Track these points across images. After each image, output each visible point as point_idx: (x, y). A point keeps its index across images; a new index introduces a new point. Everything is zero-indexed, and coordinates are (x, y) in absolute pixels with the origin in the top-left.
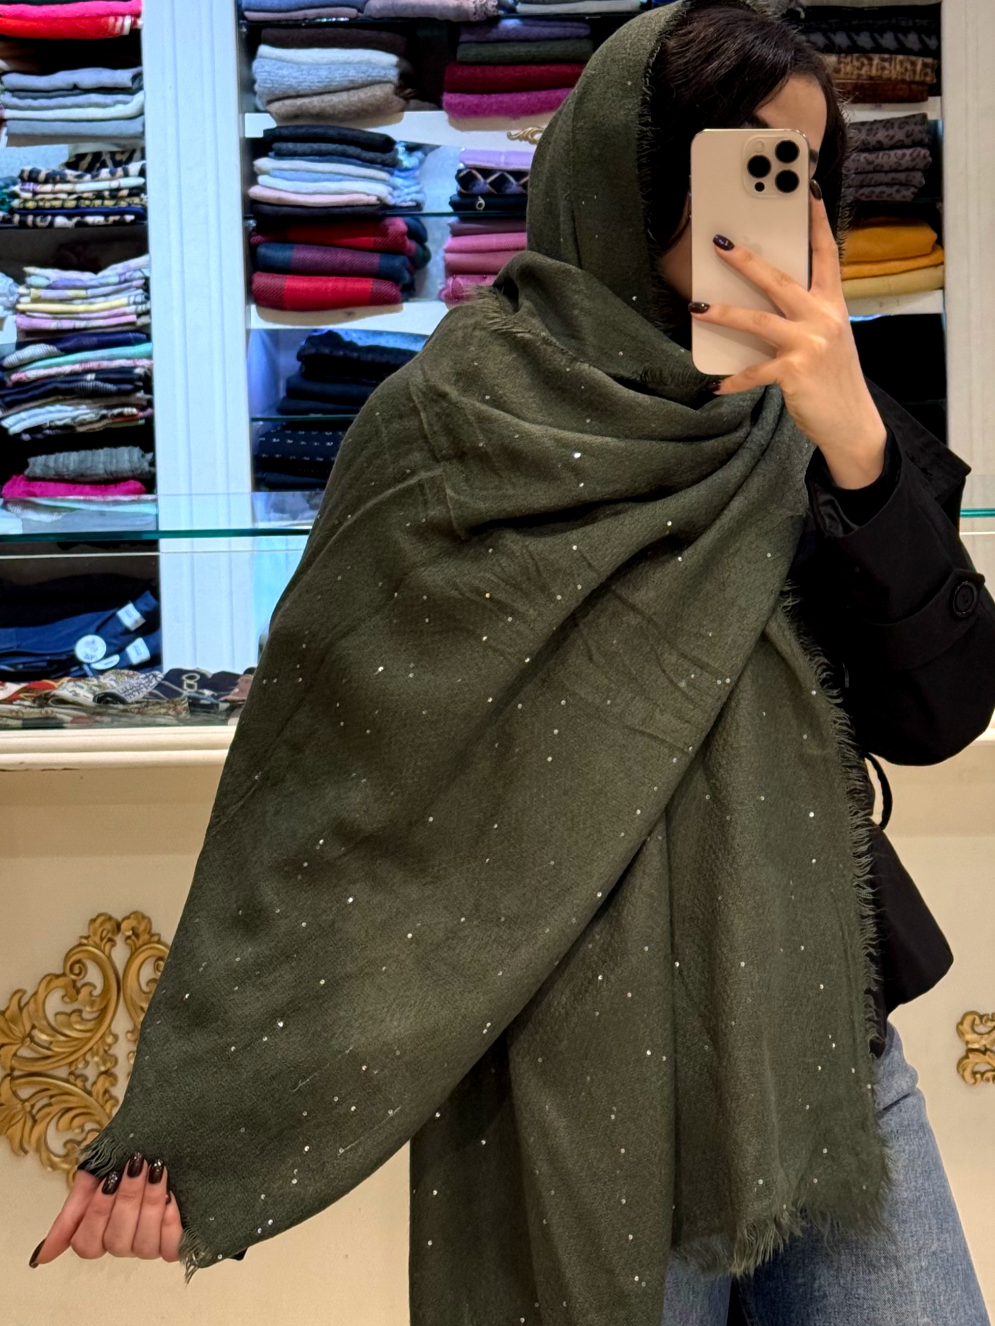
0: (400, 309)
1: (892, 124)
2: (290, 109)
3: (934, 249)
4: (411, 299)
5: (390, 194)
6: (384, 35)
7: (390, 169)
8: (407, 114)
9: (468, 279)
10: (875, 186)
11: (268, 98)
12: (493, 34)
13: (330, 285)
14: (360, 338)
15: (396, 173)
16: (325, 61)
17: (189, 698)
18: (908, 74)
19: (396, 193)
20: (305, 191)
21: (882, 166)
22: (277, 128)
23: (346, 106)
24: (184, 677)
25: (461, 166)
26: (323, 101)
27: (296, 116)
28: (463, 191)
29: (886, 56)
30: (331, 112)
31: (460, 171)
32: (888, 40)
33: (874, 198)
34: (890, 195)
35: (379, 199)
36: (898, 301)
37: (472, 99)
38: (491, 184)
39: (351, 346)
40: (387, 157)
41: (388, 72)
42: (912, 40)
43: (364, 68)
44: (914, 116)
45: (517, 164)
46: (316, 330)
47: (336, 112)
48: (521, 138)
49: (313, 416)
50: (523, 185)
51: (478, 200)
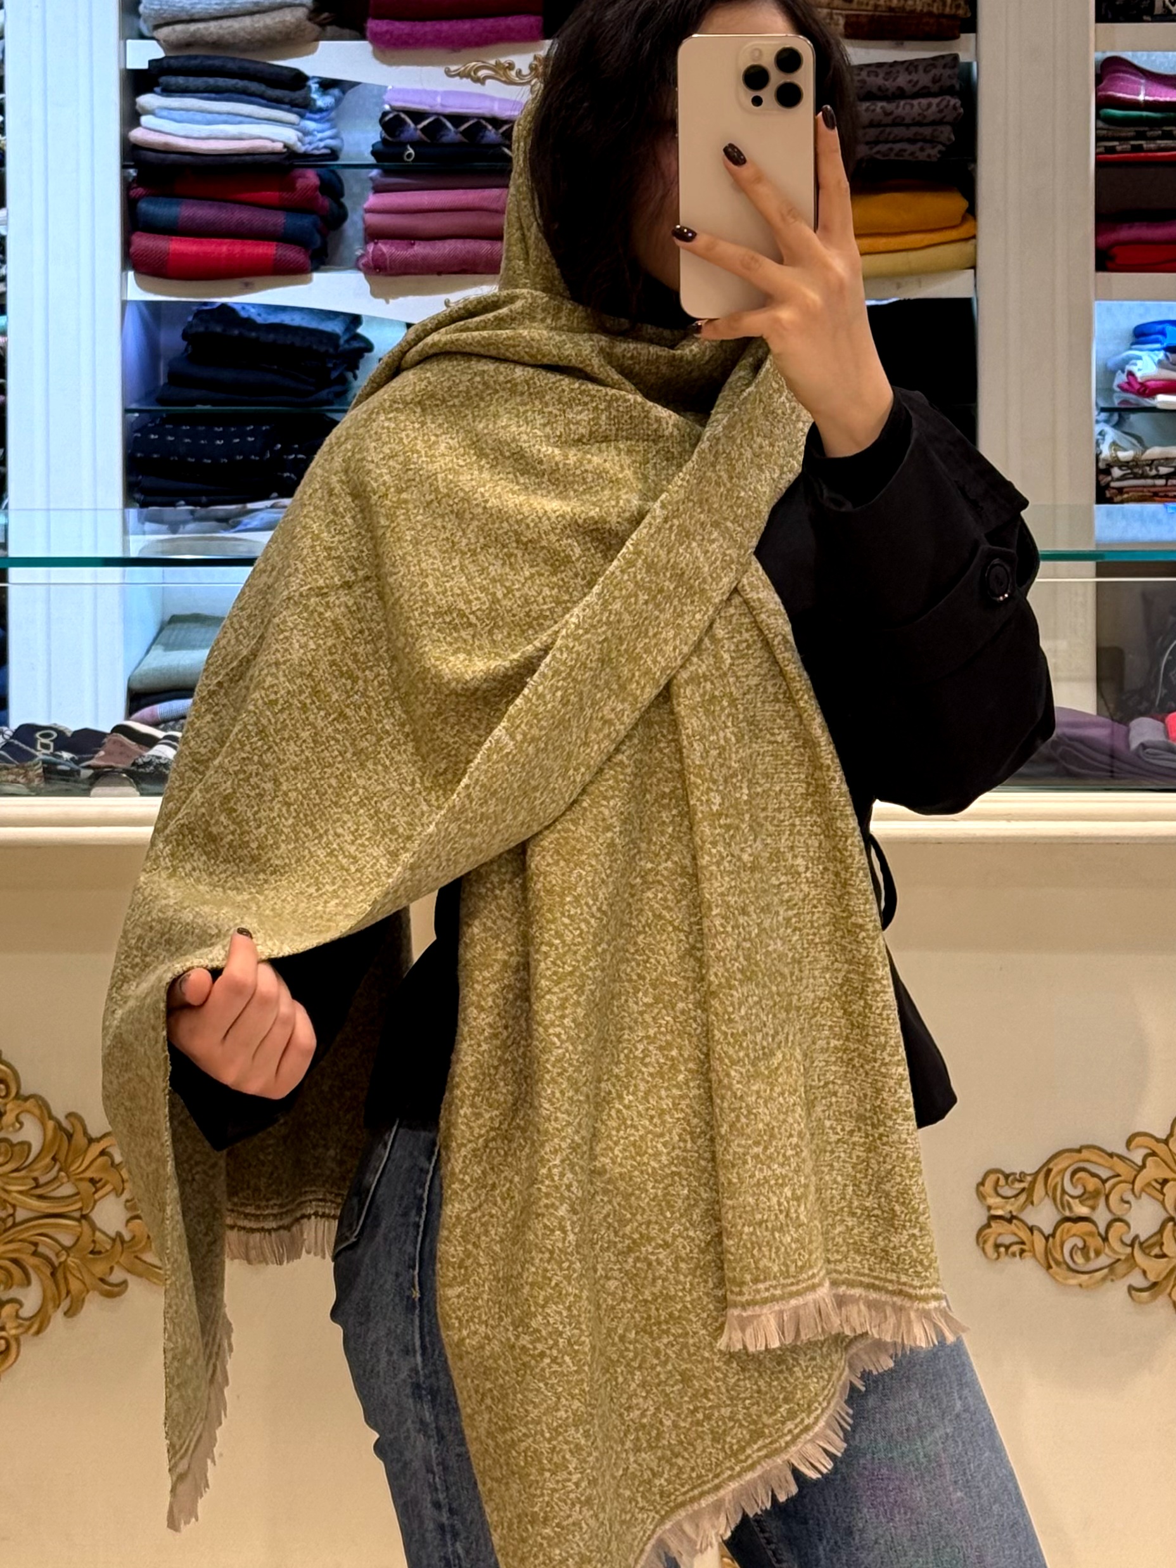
0: (310, 280)
1: (916, 67)
2: (181, 36)
3: (964, 219)
4: (324, 267)
5: (300, 140)
7: (302, 110)
8: (322, 44)
9: (392, 245)
10: (894, 142)
11: (155, 23)
13: (224, 249)
14: (258, 314)
15: (308, 115)
18: (935, 5)
19: (307, 139)
20: (196, 134)
21: (904, 119)
22: (165, 58)
23: (250, 34)
25: (387, 107)
26: (221, 27)
27: (188, 45)
28: (388, 138)
30: (231, 41)
31: (385, 114)
33: (892, 157)
34: (912, 154)
35: (285, 146)
36: (920, 282)
37: (402, 27)
38: (423, 130)
39: (249, 323)
40: (297, 95)
44: (942, 57)
45: (455, 107)
46: (205, 304)
47: (237, 41)
48: (461, 75)
49: (199, 407)
50: (463, 133)
51: (407, 149)
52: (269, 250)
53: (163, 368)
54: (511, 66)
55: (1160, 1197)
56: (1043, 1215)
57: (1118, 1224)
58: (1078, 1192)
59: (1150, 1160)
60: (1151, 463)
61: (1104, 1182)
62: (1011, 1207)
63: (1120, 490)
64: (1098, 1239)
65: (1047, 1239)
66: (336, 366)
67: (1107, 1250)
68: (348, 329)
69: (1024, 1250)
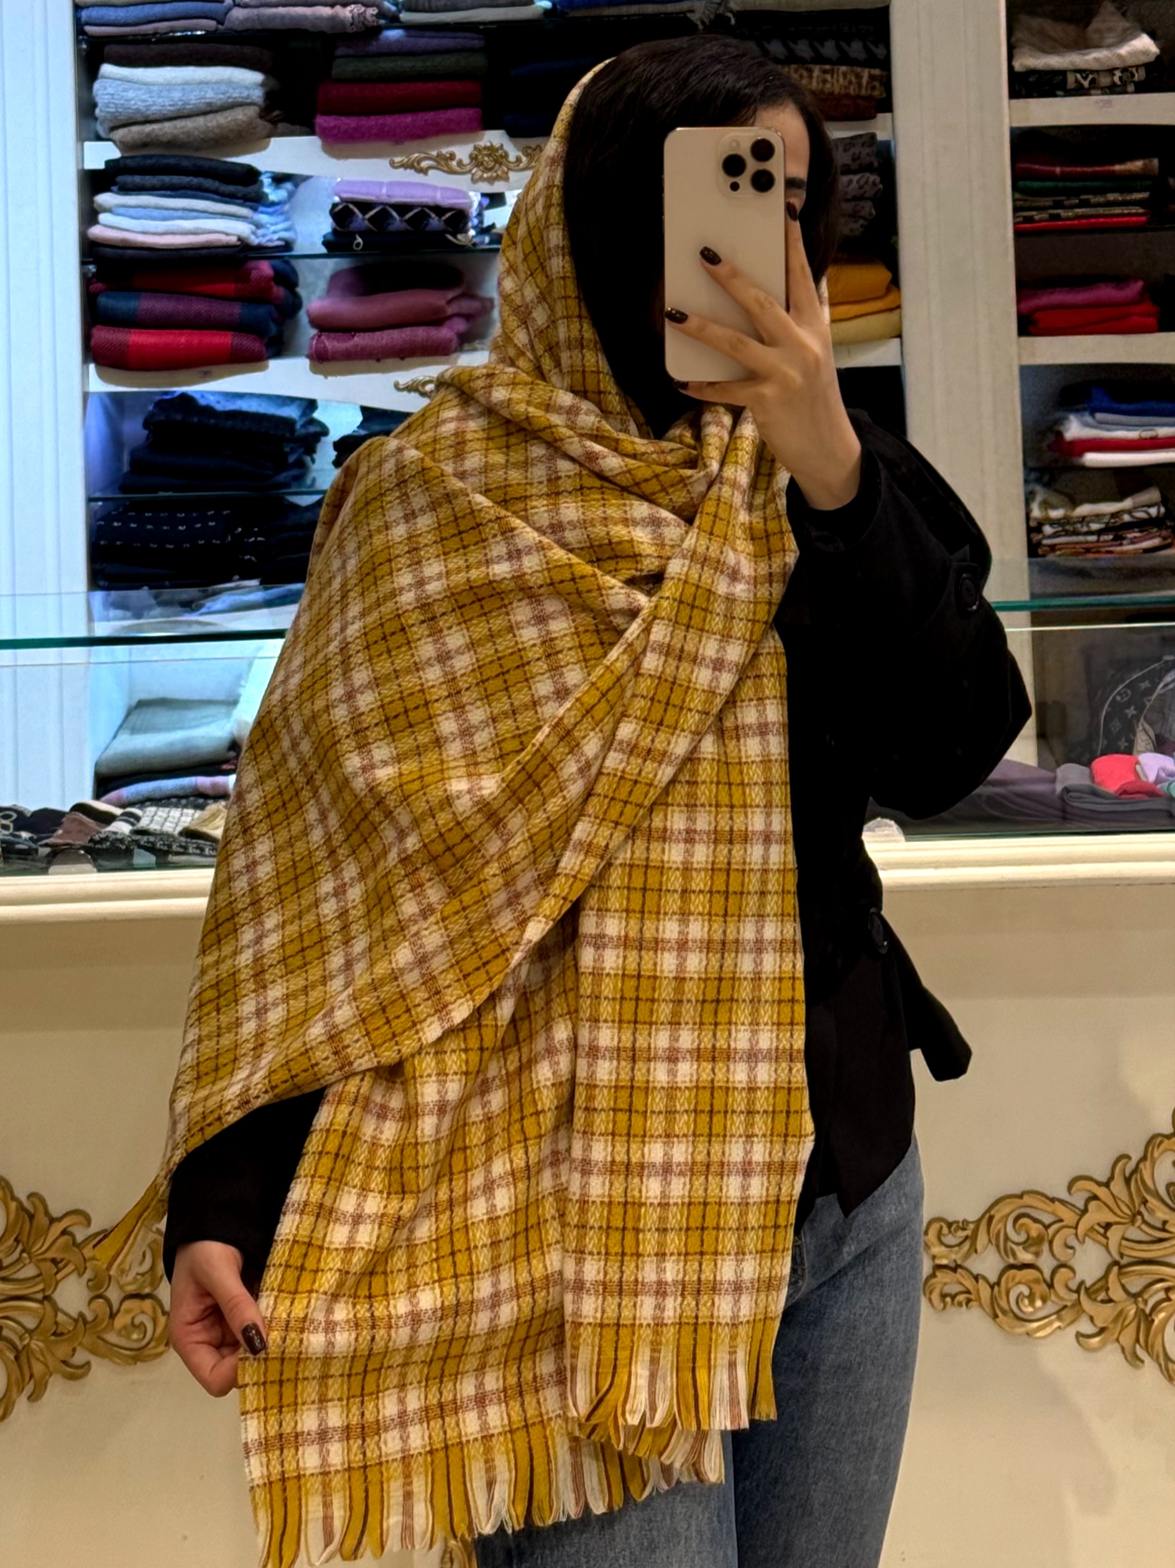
0: (264, 368)
2: (137, 137)
3: (888, 291)
4: (278, 355)
5: (254, 233)
6: (248, 50)
7: (253, 204)
8: (274, 140)
9: (335, 337)
11: (111, 125)
12: (373, 47)
13: (183, 340)
14: (219, 402)
15: (261, 209)
16: (179, 81)
18: (852, 88)
19: (260, 232)
20: (153, 230)
22: (122, 158)
23: (203, 132)
25: (337, 199)
26: (175, 127)
27: (145, 145)
28: (338, 228)
29: (827, 67)
30: (186, 140)
31: (335, 205)
32: (829, 47)
35: (240, 239)
36: (851, 352)
37: (350, 122)
38: (370, 220)
40: (251, 189)
41: (251, 92)
42: (856, 49)
43: (223, 88)
44: (861, 136)
45: (400, 196)
46: (166, 393)
47: (191, 140)
48: (406, 166)
49: (161, 494)
50: (408, 221)
51: (355, 239)
52: (225, 339)
53: (126, 457)
54: (452, 157)
55: (1104, 1240)
56: (988, 1263)
57: (1063, 1270)
58: (1022, 1238)
59: (1093, 1205)
60: (1083, 519)
61: (1047, 1227)
62: (956, 1256)
63: (1053, 548)
64: (1044, 1286)
65: (992, 1287)
66: (293, 451)
67: (1053, 1297)
68: (304, 414)
69: (971, 1300)
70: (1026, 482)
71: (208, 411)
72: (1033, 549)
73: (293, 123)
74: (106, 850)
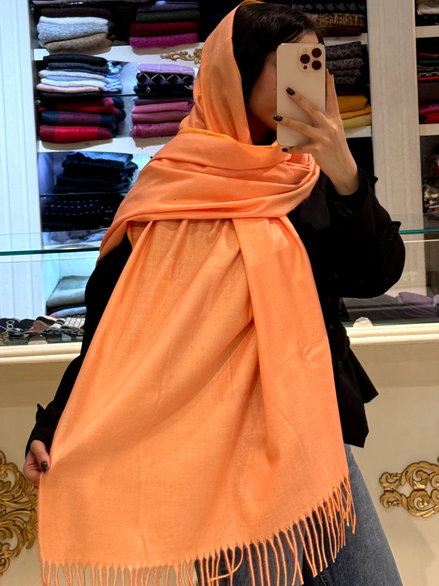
0: (111, 142)
1: (344, 47)
2: (56, 47)
3: (366, 106)
4: (117, 136)
5: (105, 86)
6: (101, 10)
7: (105, 74)
8: (113, 48)
9: (143, 126)
10: (338, 76)
11: (45, 42)
12: (153, 8)
14: (93, 156)
15: (108, 76)
16: (73, 23)
17: (9, 332)
18: (351, 22)
19: (108, 86)
20: (63, 85)
21: (341, 67)
22: (50, 55)
23: (83, 45)
24: (7, 322)
25: (139, 72)
26: (72, 43)
27: (59, 50)
28: (140, 84)
29: (341, 14)
30: (76, 48)
31: (138, 74)
32: (341, 6)
34: (344, 81)
35: (100, 89)
36: (350, 131)
37: (144, 40)
38: (153, 80)
40: (103, 68)
41: (103, 27)
42: (352, 6)
43: (91, 26)
44: (354, 43)
45: (165, 70)
46: (71, 152)
47: (78, 48)
48: (167, 58)
49: (70, 193)
50: (169, 80)
51: (147, 88)
52: (95, 130)
53: (55, 179)
54: (186, 53)
56: (406, 490)
57: (435, 491)
58: (419, 479)
61: (429, 475)
62: (393, 487)
63: (433, 210)
64: (429, 498)
65: (407, 498)
66: (123, 175)
67: (431, 502)
68: (127, 160)
69: (398, 503)
70: (423, 183)
71: (89, 159)
72: (425, 210)
73: (121, 40)
74: (51, 335)
